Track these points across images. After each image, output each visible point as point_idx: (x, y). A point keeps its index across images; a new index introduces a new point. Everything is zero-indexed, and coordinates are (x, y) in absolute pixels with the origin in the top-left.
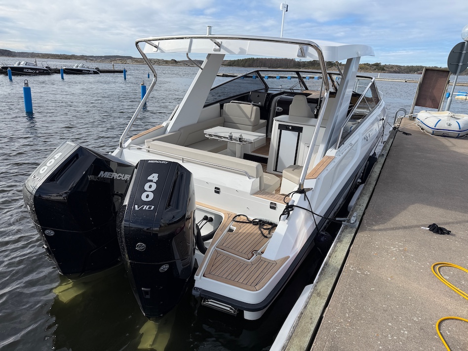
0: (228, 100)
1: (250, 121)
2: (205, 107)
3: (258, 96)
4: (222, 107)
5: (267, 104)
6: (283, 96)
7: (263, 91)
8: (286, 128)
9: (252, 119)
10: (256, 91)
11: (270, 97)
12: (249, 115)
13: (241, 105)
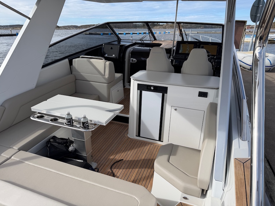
0: (77, 55)
1: (105, 78)
2: (44, 66)
3: (112, 48)
4: (71, 63)
5: (121, 56)
6: (136, 47)
7: (116, 43)
8: (148, 88)
9: (107, 76)
10: (109, 43)
11: (123, 49)
12: (102, 71)
13: (92, 60)
